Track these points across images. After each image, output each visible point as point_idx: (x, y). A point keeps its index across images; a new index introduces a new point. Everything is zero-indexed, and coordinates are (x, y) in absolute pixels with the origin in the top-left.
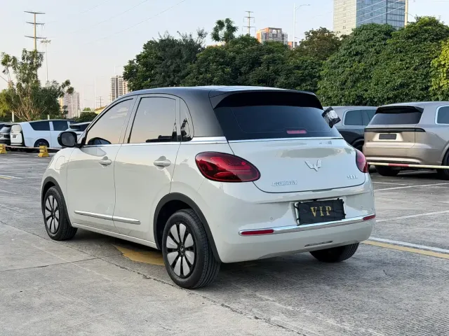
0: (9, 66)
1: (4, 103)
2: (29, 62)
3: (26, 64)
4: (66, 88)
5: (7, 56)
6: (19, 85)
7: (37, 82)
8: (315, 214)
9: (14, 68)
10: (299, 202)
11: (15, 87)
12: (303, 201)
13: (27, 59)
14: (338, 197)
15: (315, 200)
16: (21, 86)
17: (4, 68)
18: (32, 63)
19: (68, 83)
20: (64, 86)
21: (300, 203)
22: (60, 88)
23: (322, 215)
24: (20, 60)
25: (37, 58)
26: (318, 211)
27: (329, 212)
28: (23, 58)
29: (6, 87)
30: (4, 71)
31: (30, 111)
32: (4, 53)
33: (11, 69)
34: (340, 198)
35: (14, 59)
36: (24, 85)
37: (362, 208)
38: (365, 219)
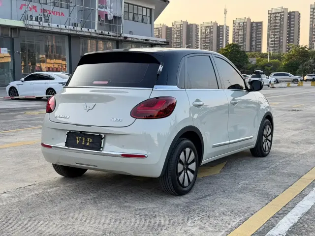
8: (78, 142)
12: (72, 131)
15: (81, 132)
21: (70, 132)
23: (83, 143)
26: (81, 140)
27: (90, 143)
34: (101, 135)
37: (123, 147)
38: (124, 155)
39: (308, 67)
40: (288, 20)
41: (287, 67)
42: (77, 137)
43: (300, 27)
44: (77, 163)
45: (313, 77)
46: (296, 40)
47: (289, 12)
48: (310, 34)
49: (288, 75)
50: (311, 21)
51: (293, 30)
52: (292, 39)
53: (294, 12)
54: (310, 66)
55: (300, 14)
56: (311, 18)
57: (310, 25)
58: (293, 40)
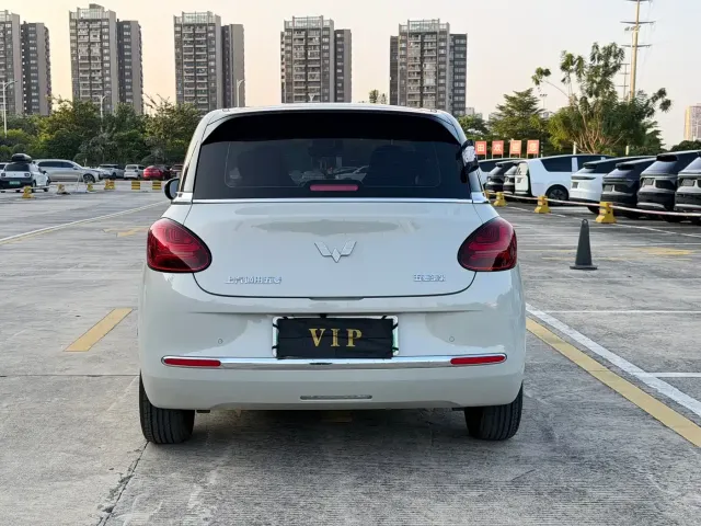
0: (571, 71)
1: (560, 129)
2: (602, 63)
3: (598, 67)
4: (660, 101)
5: (570, 57)
6: (584, 101)
7: (613, 94)
8: (317, 342)
9: (579, 74)
10: (285, 315)
11: (578, 103)
12: (292, 315)
13: (599, 59)
14: (385, 314)
15: (323, 315)
16: (586, 102)
17: (564, 74)
18: (606, 65)
19: (662, 93)
20: (655, 99)
21: (286, 318)
22: (648, 101)
23: (335, 344)
24: (588, 61)
25: (616, 56)
26: (328, 336)
27: (356, 341)
28: (593, 58)
29: (565, 104)
30: (563, 80)
31: (598, 141)
32: (565, 52)
33: (573, 76)
34: (388, 317)
35: (580, 59)
36: (591, 100)
37: (452, 340)
38: (456, 362)
39: (99, 149)
40: (22, 41)
41: (51, 147)
42: (313, 331)
43: (51, 59)
44: (302, 398)
45: (113, 170)
46: (43, 89)
47: (22, 23)
48: (73, 76)
49: (71, 166)
50: (72, 49)
51: (36, 65)
52: (34, 84)
53: (34, 25)
54: (104, 146)
55: (47, 30)
56: (72, 41)
57: (72, 56)
58: (38, 88)
